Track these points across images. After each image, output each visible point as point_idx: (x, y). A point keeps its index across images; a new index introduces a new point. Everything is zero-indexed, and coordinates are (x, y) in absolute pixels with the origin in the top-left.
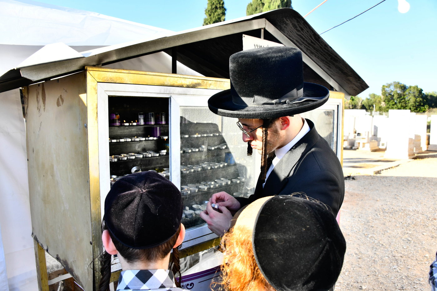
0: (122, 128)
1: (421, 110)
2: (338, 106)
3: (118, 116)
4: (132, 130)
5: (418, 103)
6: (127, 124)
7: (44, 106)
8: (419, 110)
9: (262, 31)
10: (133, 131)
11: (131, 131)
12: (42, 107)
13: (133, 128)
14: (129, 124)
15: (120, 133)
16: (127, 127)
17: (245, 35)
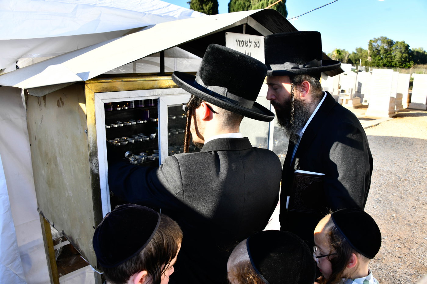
1: (407, 66)
5: (404, 58)
7: (45, 103)
8: (405, 66)
17: (228, 33)
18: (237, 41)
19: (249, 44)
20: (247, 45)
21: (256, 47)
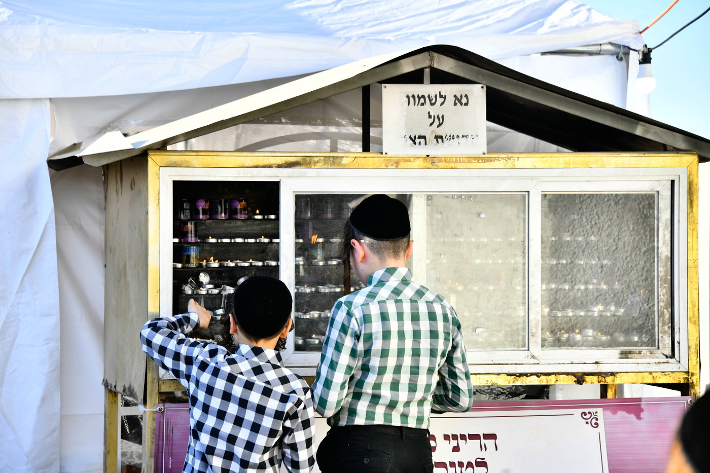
0: (249, 222)
2: (673, 182)
3: (244, 203)
4: (268, 226)
6: (259, 217)
7: (122, 188)
9: (427, 71)
10: (269, 228)
11: (266, 228)
12: (120, 190)
13: (268, 224)
14: (264, 217)
15: (245, 230)
16: (257, 222)
17: (386, 85)
18: (408, 97)
19: (440, 100)
20: (433, 102)
21: (458, 104)
